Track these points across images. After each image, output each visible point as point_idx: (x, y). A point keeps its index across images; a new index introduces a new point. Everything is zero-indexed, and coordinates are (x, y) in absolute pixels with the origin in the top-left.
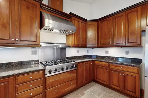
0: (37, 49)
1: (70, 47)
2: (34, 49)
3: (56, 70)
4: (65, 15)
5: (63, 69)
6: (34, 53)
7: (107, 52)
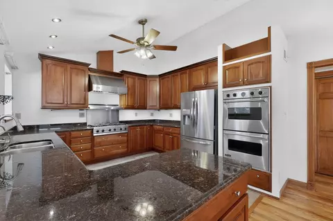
0: (85, 112)
1: (122, 109)
2: (82, 112)
3: (103, 131)
4: (116, 74)
5: (110, 130)
6: (82, 115)
7: (171, 115)
